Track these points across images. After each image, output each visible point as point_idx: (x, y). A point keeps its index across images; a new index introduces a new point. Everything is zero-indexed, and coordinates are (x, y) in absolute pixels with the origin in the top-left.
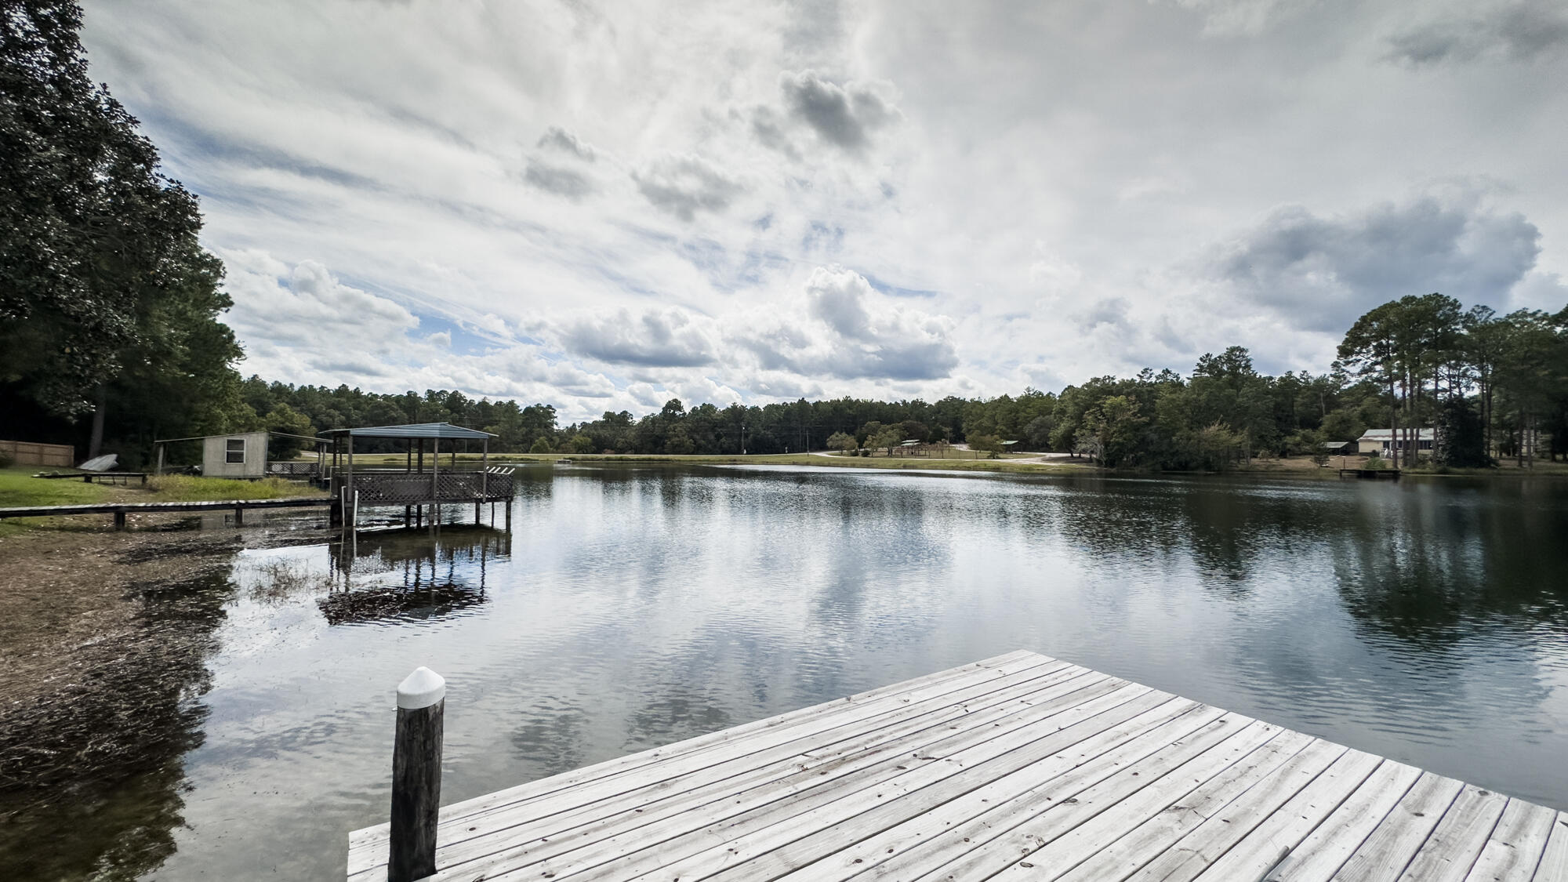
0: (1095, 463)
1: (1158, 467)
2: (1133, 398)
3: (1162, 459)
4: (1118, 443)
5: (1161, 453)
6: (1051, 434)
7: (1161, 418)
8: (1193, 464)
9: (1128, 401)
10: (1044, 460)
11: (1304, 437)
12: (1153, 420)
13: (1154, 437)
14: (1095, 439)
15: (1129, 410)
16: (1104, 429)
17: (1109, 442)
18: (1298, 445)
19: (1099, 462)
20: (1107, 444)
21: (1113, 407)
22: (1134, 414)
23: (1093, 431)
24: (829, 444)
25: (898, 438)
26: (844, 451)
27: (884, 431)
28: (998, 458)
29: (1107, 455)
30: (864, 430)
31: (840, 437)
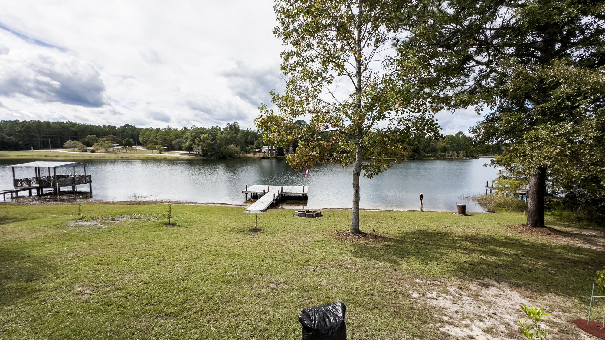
1: (218, 157)
2: (210, 135)
4: (206, 150)
5: (218, 153)
6: (183, 145)
7: (218, 142)
8: (226, 156)
9: (208, 136)
10: (180, 154)
11: (251, 147)
12: (216, 142)
13: (216, 147)
14: (199, 148)
15: (209, 139)
16: (202, 145)
18: (249, 150)
19: (200, 156)
20: (203, 150)
21: (204, 138)
22: (210, 141)
23: (198, 145)
24: (65, 146)
25: (110, 144)
26: (76, 149)
27: (104, 141)
28: (162, 154)
29: (203, 153)
30: (86, 139)
31: (72, 142)
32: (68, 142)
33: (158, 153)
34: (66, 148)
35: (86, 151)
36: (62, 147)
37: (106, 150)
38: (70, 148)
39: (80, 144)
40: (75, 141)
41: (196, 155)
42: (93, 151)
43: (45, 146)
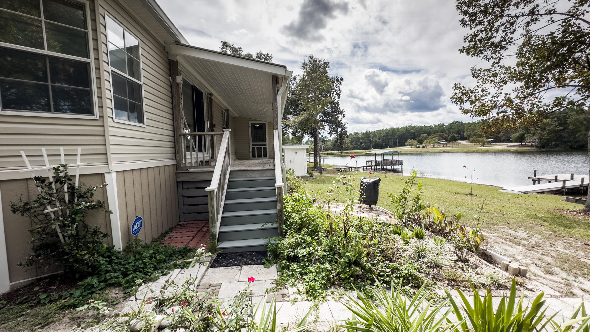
0: (535, 147)
1: (568, 147)
2: (555, 119)
3: (570, 144)
4: (547, 139)
5: (570, 142)
6: (512, 136)
7: (570, 127)
9: (552, 121)
10: (508, 146)
12: (566, 128)
13: (566, 135)
14: (535, 137)
15: (553, 124)
16: (540, 133)
17: (542, 139)
19: (537, 147)
20: (541, 139)
21: (545, 124)
22: (556, 127)
23: (534, 134)
24: (406, 144)
25: (437, 140)
26: (413, 146)
27: (432, 138)
28: (485, 146)
29: (542, 144)
30: (420, 138)
31: (411, 141)
32: (408, 141)
33: (481, 147)
34: (407, 146)
35: (419, 147)
36: (405, 145)
37: (434, 146)
38: (409, 145)
39: (415, 142)
40: (412, 140)
41: (532, 146)
42: (423, 147)
43: (395, 145)
